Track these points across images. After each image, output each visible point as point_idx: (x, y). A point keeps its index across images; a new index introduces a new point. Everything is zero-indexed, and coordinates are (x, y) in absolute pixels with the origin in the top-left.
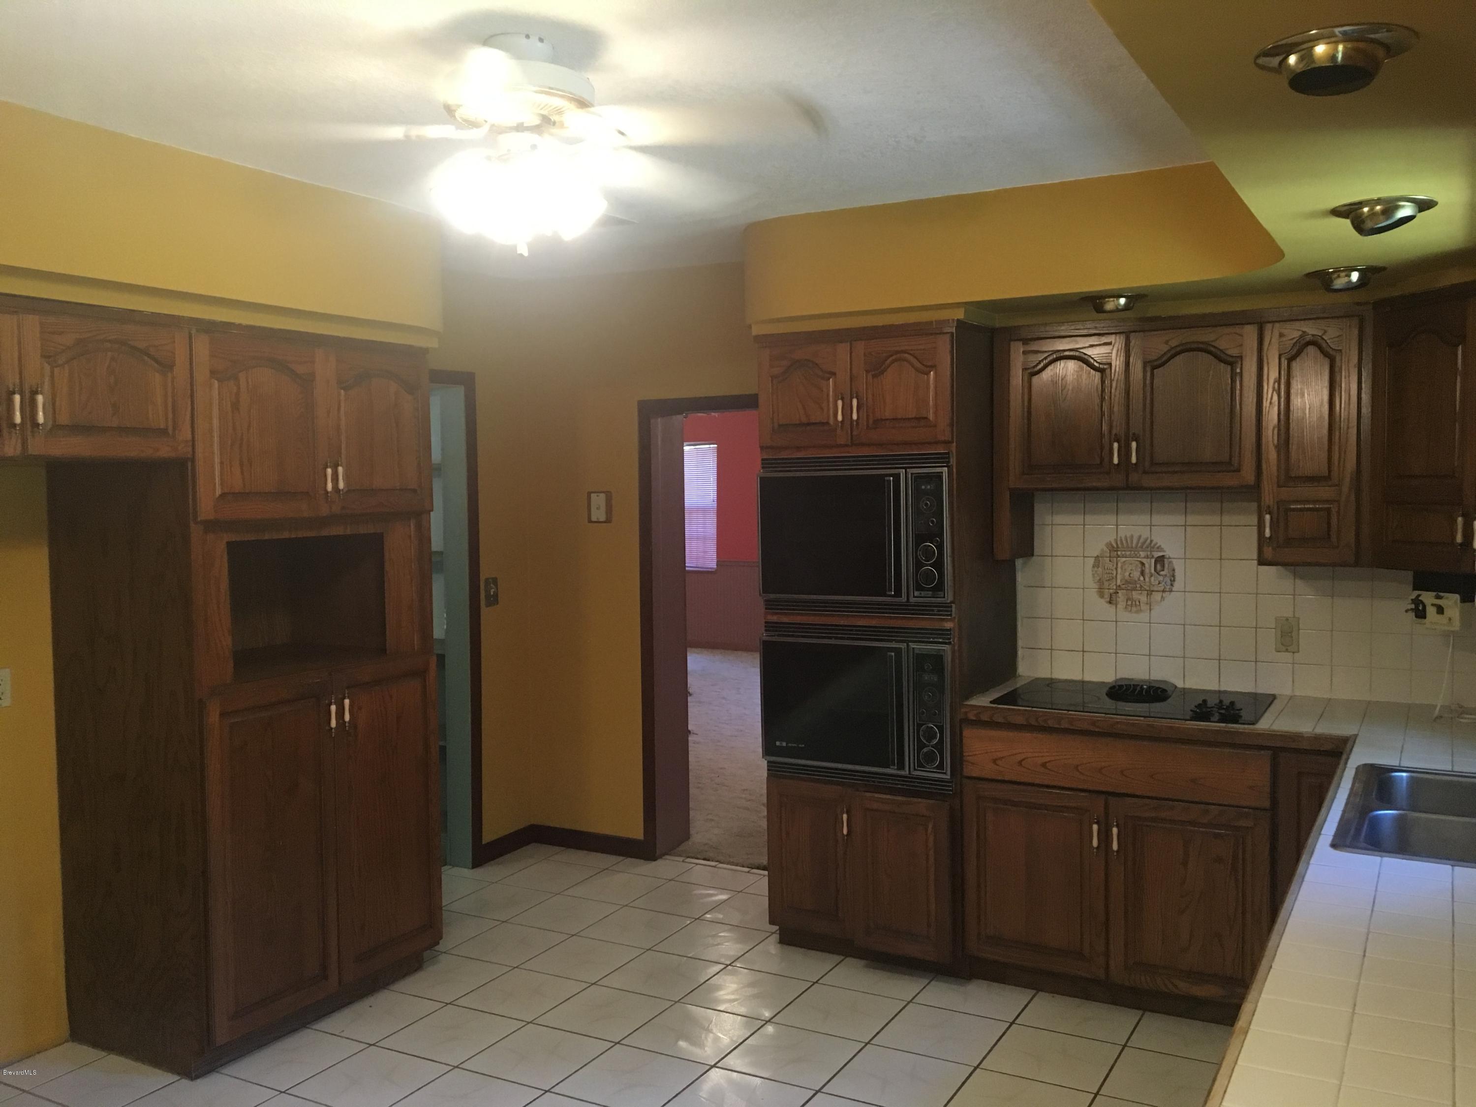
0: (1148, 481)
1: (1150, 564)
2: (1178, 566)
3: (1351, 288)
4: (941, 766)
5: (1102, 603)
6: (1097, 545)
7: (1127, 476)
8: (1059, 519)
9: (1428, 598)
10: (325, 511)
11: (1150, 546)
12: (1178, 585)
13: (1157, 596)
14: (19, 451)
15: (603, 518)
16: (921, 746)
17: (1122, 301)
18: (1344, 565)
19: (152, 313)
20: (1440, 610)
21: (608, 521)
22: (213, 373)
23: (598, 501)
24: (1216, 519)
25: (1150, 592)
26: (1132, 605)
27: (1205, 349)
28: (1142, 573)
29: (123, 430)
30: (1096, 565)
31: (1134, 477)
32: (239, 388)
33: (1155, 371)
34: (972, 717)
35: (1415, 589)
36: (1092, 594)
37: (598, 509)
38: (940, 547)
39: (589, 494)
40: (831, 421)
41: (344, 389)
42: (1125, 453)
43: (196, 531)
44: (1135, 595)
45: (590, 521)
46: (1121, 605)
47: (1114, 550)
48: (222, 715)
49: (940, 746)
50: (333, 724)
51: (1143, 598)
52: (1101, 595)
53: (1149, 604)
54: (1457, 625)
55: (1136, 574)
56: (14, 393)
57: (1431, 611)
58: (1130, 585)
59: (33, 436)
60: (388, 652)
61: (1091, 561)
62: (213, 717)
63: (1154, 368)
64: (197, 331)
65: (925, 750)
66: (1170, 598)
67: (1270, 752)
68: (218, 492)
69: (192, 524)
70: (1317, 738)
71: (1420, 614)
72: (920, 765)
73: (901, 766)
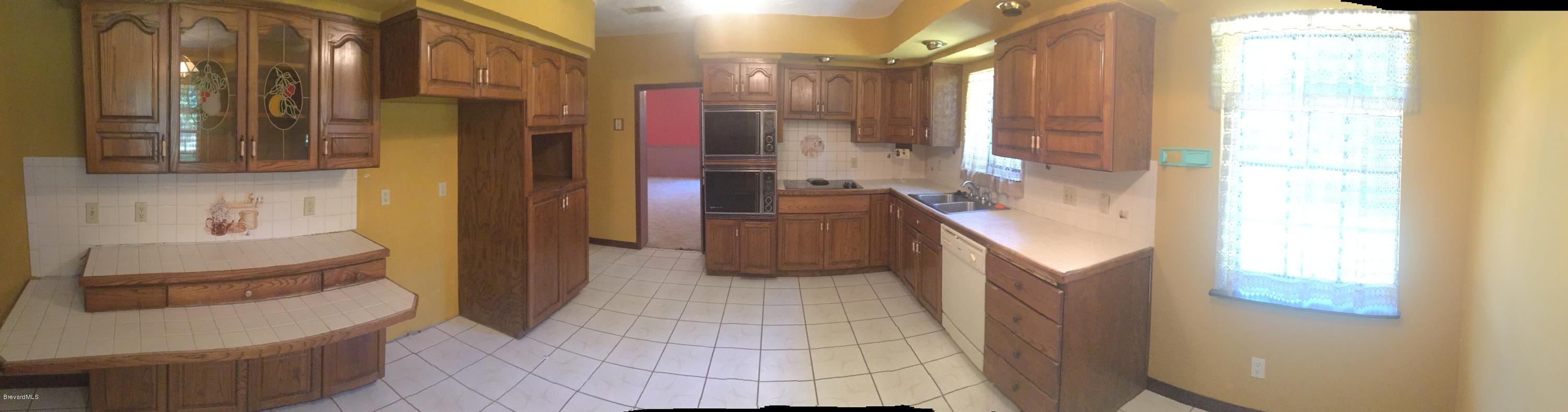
0: (826, 117)
1: (817, 143)
2: (824, 143)
3: (892, 64)
4: (772, 211)
5: (804, 155)
6: (802, 138)
7: (820, 116)
8: (792, 129)
9: (901, 150)
11: (817, 138)
12: (825, 149)
13: (819, 153)
15: (620, 128)
16: (765, 204)
17: (828, 59)
18: (878, 142)
20: (904, 153)
21: (622, 129)
23: (618, 123)
24: (835, 129)
25: (817, 152)
26: (812, 156)
27: (843, 77)
28: (815, 146)
29: (508, 87)
30: (801, 144)
31: (822, 116)
33: (830, 83)
34: (781, 193)
35: (896, 148)
36: (800, 153)
37: (619, 125)
38: (774, 137)
39: (615, 120)
40: (732, 92)
42: (820, 109)
43: (526, 130)
44: (813, 153)
45: (615, 129)
46: (809, 156)
47: (807, 139)
49: (772, 204)
51: (815, 154)
52: (803, 153)
53: (817, 156)
54: (908, 158)
55: (813, 147)
56: (479, 69)
57: (901, 154)
58: (812, 150)
59: (485, 88)
60: (573, 178)
61: (800, 143)
62: (531, 205)
63: (828, 82)
65: (767, 206)
66: (822, 153)
67: (868, 196)
68: (533, 114)
69: (524, 127)
70: (882, 190)
71: (898, 155)
72: (765, 211)
73: (759, 212)
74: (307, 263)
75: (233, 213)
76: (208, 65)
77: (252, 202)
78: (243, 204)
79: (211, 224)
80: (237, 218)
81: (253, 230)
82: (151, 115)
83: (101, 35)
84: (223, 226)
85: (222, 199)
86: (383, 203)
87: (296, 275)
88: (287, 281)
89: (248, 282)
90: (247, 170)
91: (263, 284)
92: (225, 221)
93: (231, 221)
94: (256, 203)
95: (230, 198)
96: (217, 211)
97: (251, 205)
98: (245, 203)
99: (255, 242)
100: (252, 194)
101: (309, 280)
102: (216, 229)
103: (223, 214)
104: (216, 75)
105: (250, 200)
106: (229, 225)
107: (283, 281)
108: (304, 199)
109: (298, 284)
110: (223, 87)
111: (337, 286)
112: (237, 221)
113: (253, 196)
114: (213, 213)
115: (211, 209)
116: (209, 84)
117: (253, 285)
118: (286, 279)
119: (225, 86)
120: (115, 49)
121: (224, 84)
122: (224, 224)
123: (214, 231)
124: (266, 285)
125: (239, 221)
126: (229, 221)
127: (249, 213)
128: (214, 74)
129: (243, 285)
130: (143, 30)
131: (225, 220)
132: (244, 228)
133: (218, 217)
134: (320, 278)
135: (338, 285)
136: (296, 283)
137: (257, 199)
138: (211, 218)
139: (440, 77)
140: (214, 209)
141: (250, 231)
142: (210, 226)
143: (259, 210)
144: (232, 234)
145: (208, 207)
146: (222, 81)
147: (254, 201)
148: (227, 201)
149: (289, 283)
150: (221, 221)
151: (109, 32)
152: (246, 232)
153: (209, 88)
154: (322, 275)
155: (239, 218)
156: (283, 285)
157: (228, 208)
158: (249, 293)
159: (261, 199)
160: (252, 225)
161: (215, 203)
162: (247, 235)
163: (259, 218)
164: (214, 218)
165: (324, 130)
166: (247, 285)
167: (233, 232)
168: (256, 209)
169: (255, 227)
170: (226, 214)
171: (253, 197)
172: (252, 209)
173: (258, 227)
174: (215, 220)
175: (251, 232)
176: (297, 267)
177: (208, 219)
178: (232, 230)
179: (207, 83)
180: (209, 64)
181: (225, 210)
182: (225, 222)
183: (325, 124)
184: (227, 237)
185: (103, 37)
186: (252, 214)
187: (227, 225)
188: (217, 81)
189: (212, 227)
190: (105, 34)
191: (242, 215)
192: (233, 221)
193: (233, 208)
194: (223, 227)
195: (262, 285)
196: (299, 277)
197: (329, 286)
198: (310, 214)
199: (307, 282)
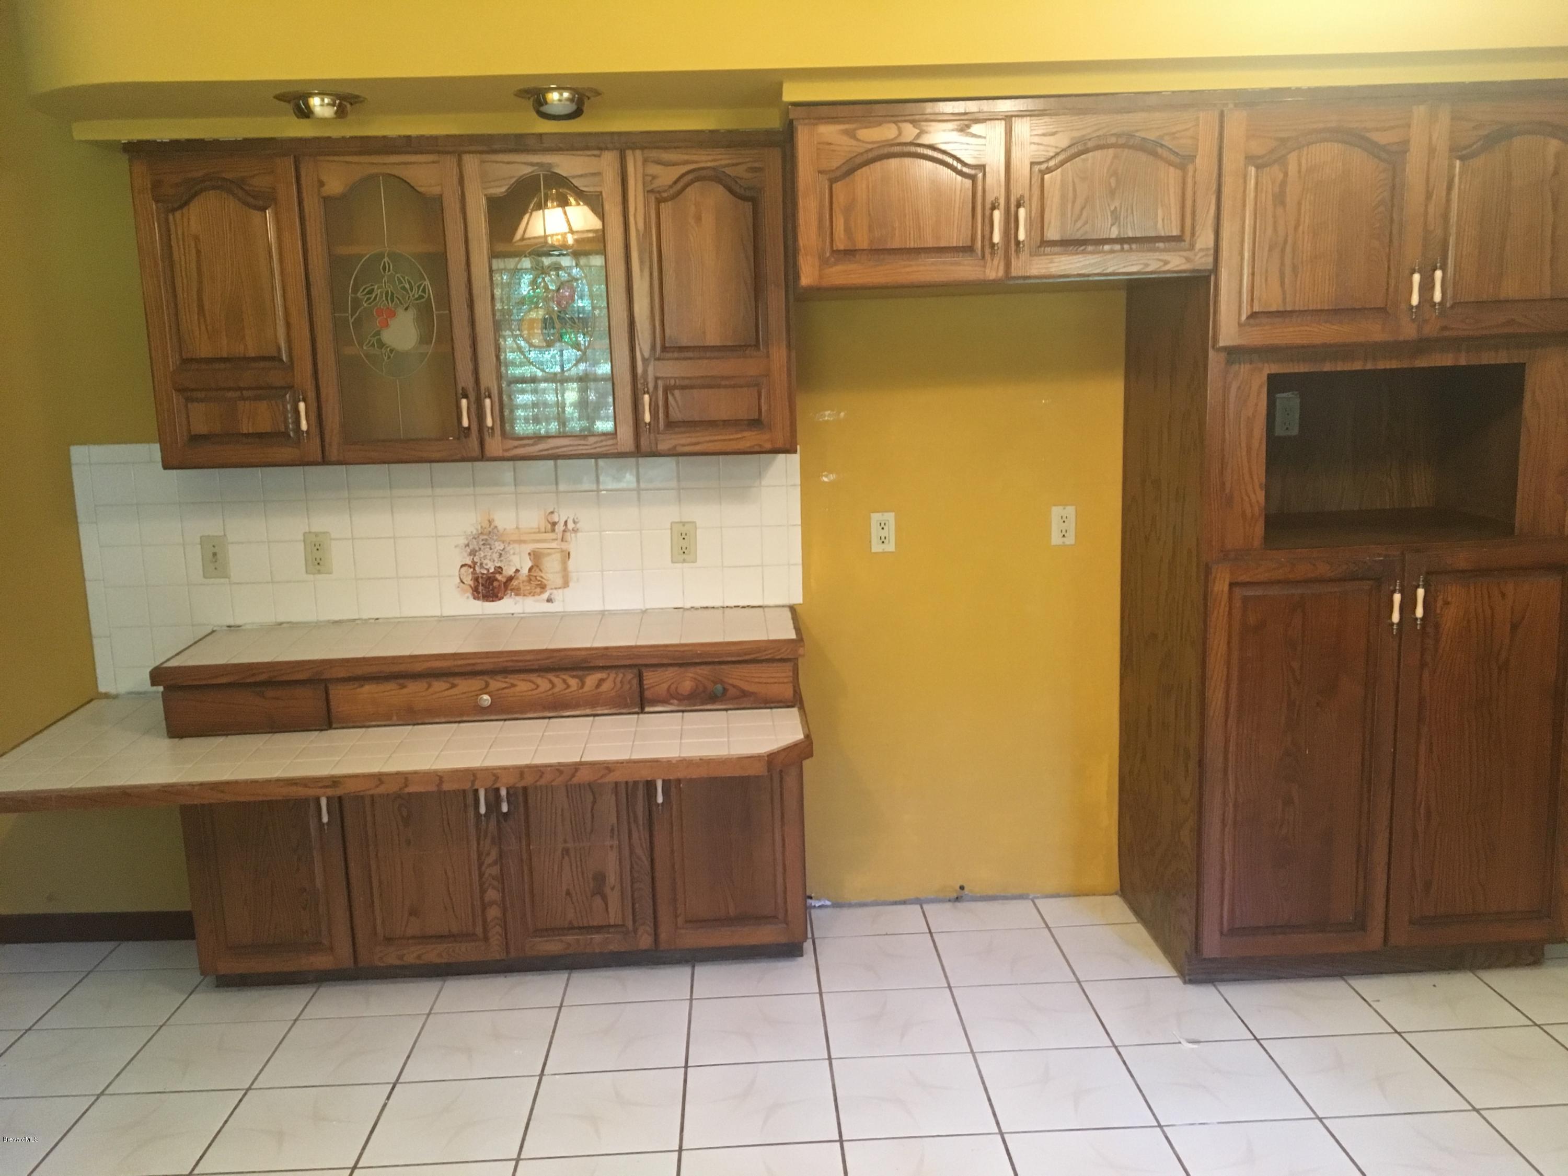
10: (1409, 331)
14: (1001, 273)
19: (1173, 92)
22: (1250, 159)
32: (1286, 174)
41: (1462, 158)
43: (1215, 360)
48: (1232, 585)
50: (1396, 617)
59: (1018, 257)
60: (1517, 531)
64: (1236, 105)
68: (1247, 311)
69: (1211, 353)
74: (606, 648)
75: (514, 554)
76: (386, 259)
77: (553, 531)
78: (535, 533)
79: (470, 577)
80: (525, 565)
81: (560, 591)
82: (276, 355)
83: (171, 217)
84: (497, 580)
85: (490, 522)
86: (876, 547)
87: (583, 669)
88: (564, 681)
89: (486, 678)
90: (483, 457)
91: (515, 682)
92: (499, 570)
93: (514, 570)
94: (564, 531)
95: (505, 520)
96: (480, 549)
97: (552, 536)
98: (539, 532)
99: (563, 616)
100: (552, 513)
101: (610, 683)
102: (481, 588)
103: (496, 556)
104: (404, 278)
105: (549, 526)
106: (510, 579)
107: (555, 680)
108: (669, 526)
109: (586, 688)
110: (421, 297)
111: (671, 704)
112: (525, 571)
113: (555, 518)
114: (473, 553)
115: (468, 545)
116: (393, 294)
117: (496, 684)
118: (564, 677)
119: (426, 296)
120: (196, 239)
121: (424, 291)
122: (499, 577)
123: (478, 593)
124: (522, 686)
125: (530, 570)
126: (509, 571)
127: (549, 554)
128: (398, 275)
129: (476, 684)
130: (248, 205)
131: (500, 567)
132: (543, 587)
133: (485, 562)
134: (635, 682)
135: (675, 702)
136: (582, 687)
137: (566, 523)
138: (469, 563)
139: (863, 242)
140: (474, 545)
141: (555, 591)
142: (469, 580)
143: (572, 547)
144: (517, 598)
145: (462, 541)
146: (419, 287)
147: (560, 528)
148: (500, 528)
149: (568, 686)
150: (492, 570)
151: (185, 210)
152: (545, 596)
153: (392, 301)
154: (640, 677)
155: (530, 564)
156: (556, 690)
157: (503, 542)
158: (486, 699)
159: (574, 522)
160: (559, 581)
161: (475, 532)
162: (549, 600)
163: (571, 564)
164: (475, 563)
165: (645, 371)
166: (483, 684)
167: (517, 595)
168: (564, 546)
169: (566, 584)
170: (501, 555)
171: (556, 520)
172: (554, 545)
173: (571, 584)
174: (477, 568)
175: (558, 595)
176: (583, 653)
177: (462, 566)
178: (517, 592)
179: (387, 293)
180: (389, 258)
181: (499, 546)
182: (500, 573)
183: (644, 360)
184: (507, 605)
185: (175, 221)
186: (557, 557)
187: (504, 580)
188: (407, 286)
189: (471, 583)
190: (178, 214)
191: (536, 557)
192: (517, 571)
193: (515, 541)
194: (495, 584)
195: (513, 685)
196: (590, 674)
197: (654, 702)
198: (684, 561)
199: (605, 687)
